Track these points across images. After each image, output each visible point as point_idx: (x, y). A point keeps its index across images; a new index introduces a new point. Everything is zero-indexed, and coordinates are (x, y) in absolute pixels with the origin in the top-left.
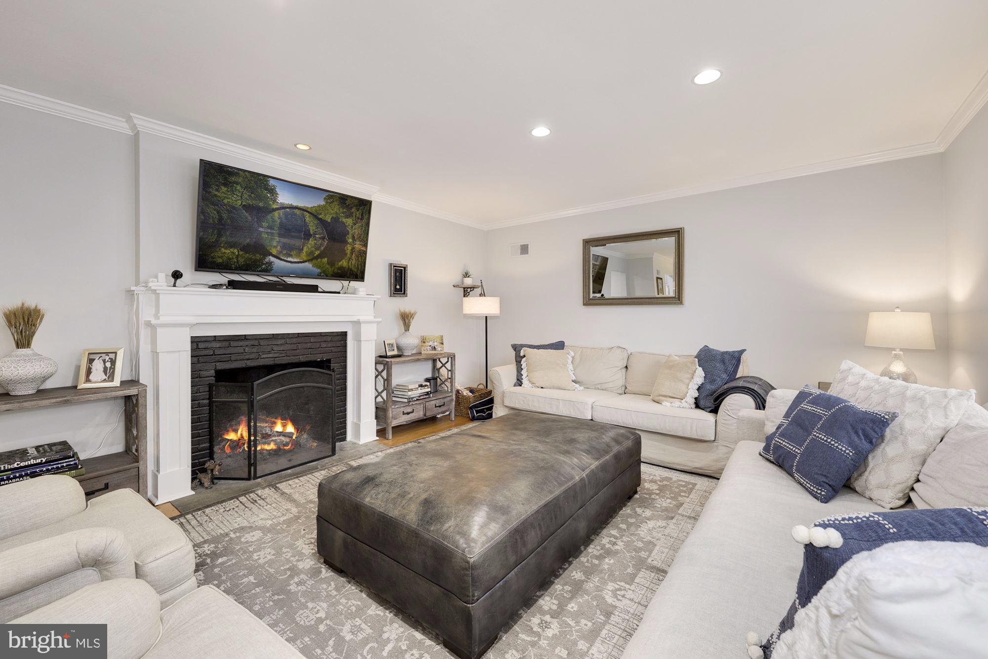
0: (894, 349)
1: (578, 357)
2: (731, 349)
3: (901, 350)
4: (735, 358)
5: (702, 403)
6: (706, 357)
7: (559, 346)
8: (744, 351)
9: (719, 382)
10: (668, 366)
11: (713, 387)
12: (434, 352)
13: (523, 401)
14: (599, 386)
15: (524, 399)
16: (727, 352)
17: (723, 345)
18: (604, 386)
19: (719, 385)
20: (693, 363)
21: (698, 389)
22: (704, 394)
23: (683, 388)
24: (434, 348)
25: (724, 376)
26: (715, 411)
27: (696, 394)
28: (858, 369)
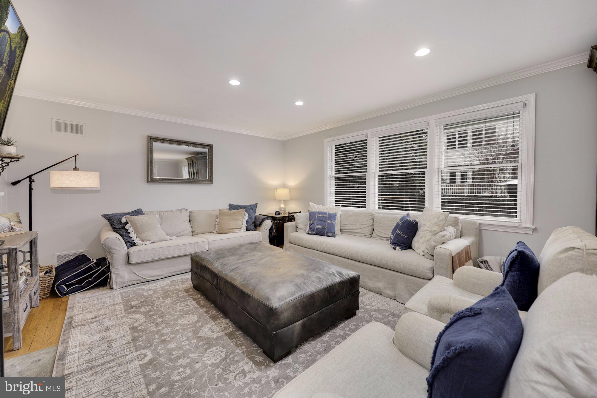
3: (283, 200)
5: (249, 228)
9: (253, 218)
13: (153, 254)
14: (178, 235)
15: (154, 253)
18: (182, 234)
20: (243, 211)
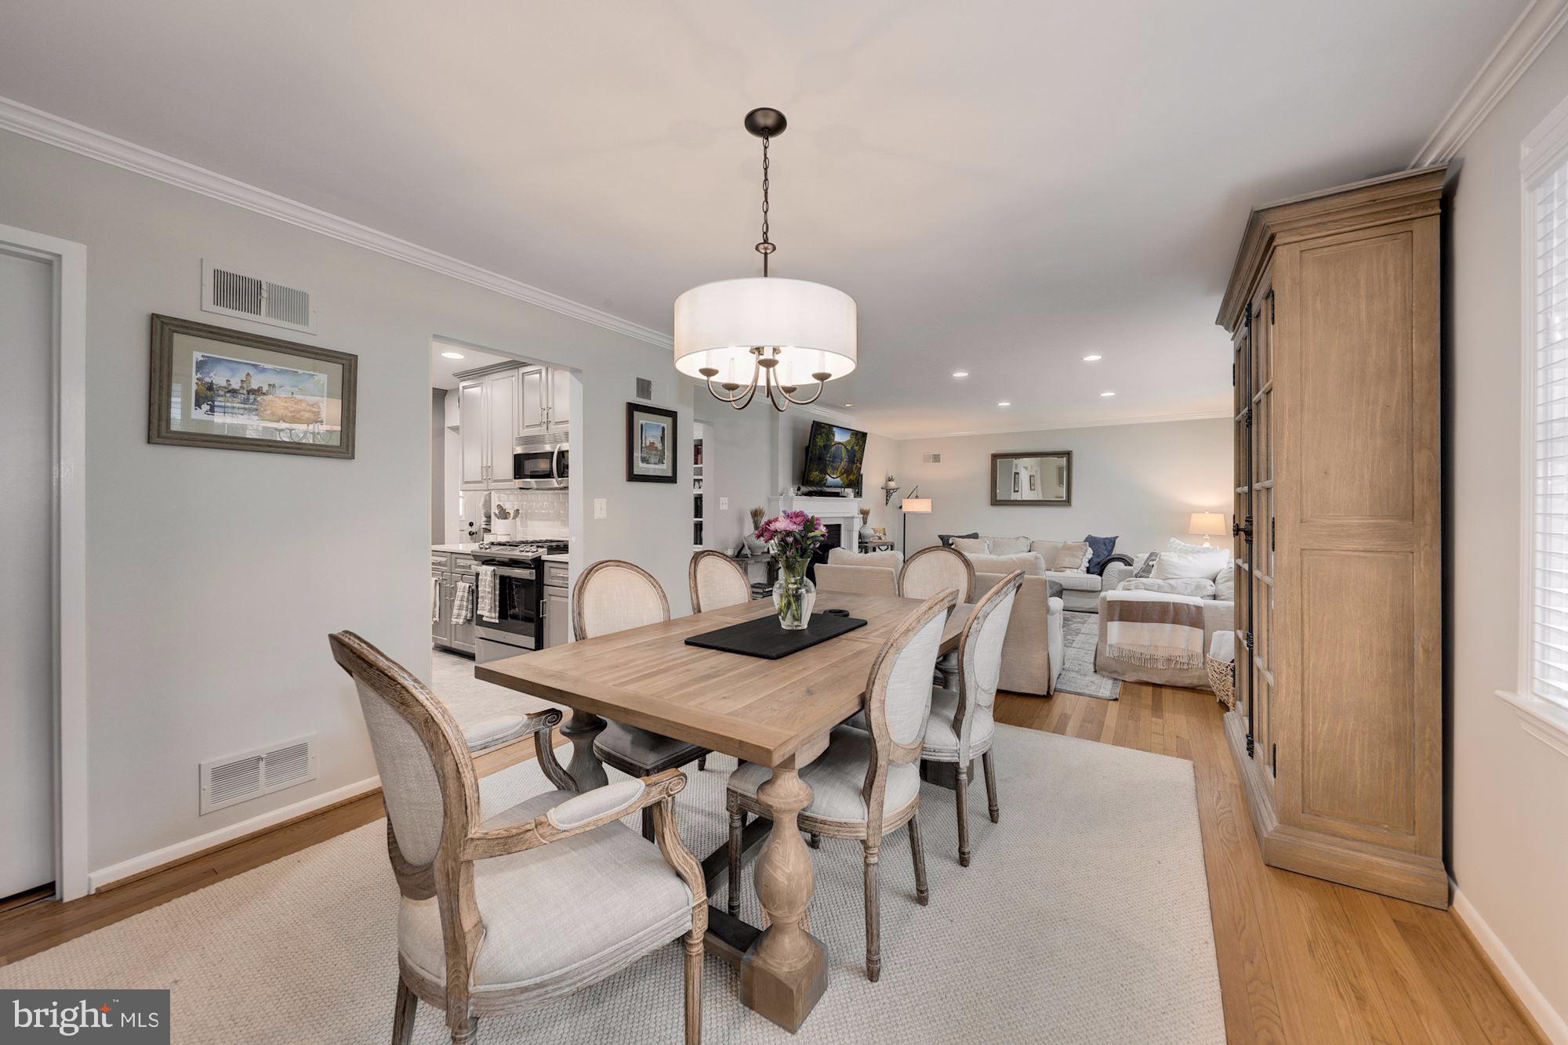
0: (1205, 535)
1: (991, 545)
2: (1109, 536)
3: (1209, 535)
4: (1112, 542)
5: (1091, 570)
6: (1092, 541)
7: (975, 536)
8: (1117, 537)
9: (1102, 557)
10: (1067, 549)
11: (1099, 560)
12: (880, 541)
16: (1107, 538)
17: (1102, 533)
19: (1102, 559)
20: (1085, 545)
21: (1089, 562)
22: (1092, 565)
23: (1078, 561)
24: (880, 538)
25: (1105, 553)
26: (1101, 574)
27: (1088, 565)
28: (1178, 541)
